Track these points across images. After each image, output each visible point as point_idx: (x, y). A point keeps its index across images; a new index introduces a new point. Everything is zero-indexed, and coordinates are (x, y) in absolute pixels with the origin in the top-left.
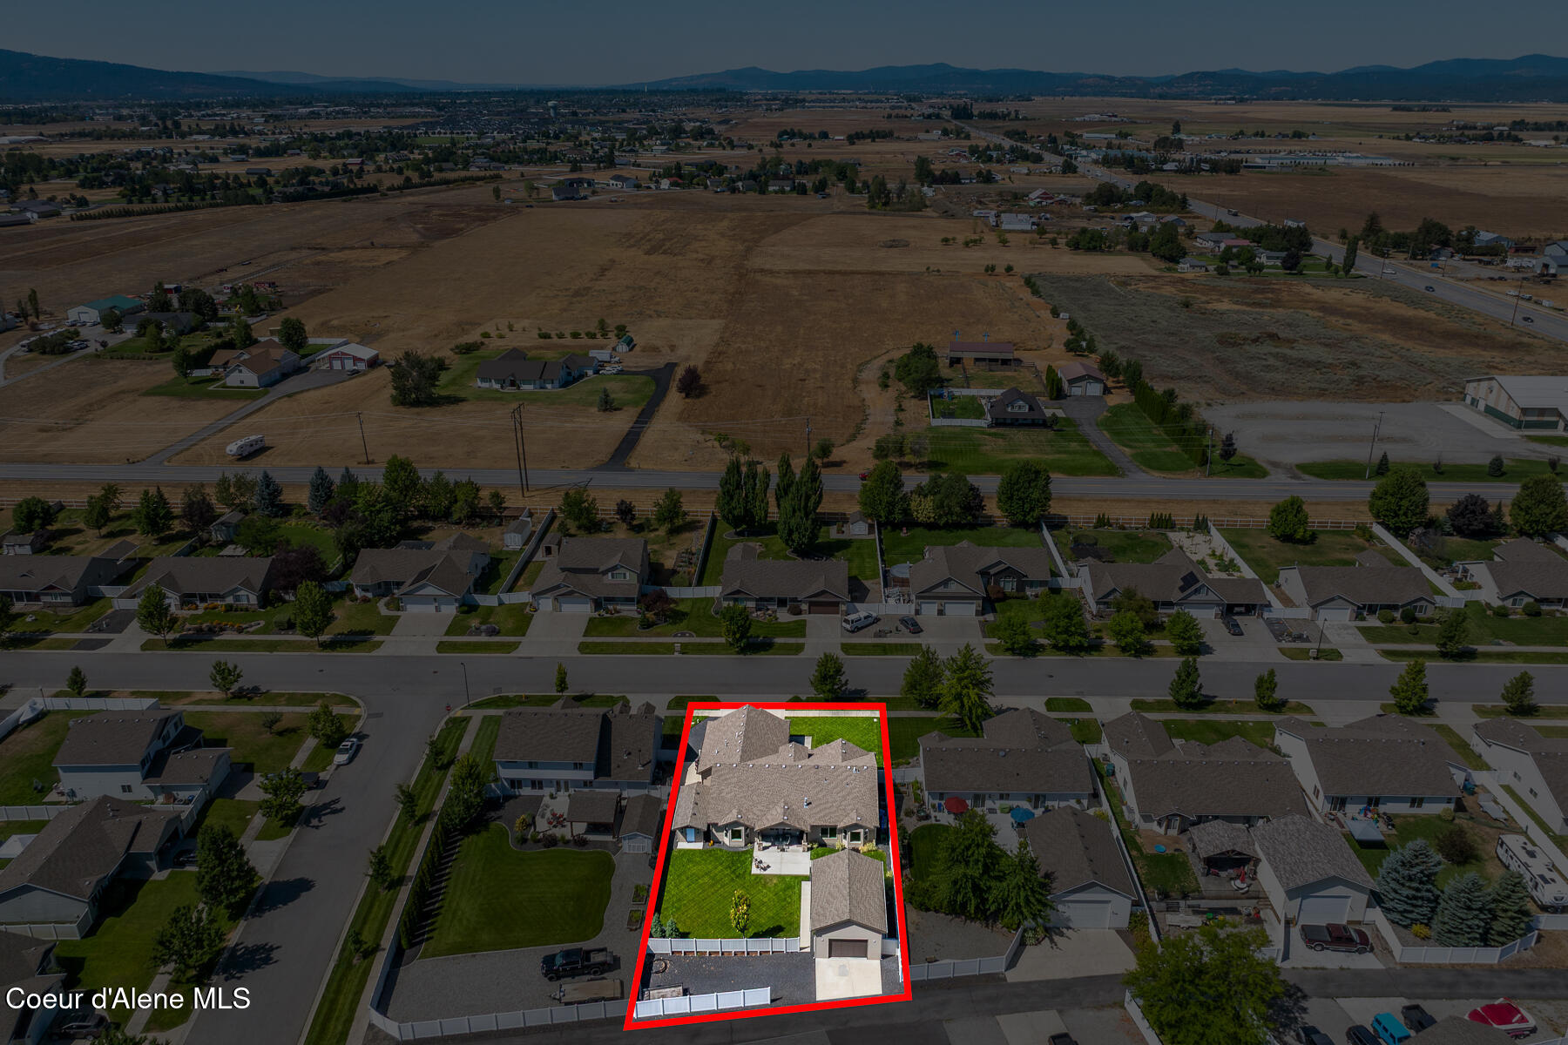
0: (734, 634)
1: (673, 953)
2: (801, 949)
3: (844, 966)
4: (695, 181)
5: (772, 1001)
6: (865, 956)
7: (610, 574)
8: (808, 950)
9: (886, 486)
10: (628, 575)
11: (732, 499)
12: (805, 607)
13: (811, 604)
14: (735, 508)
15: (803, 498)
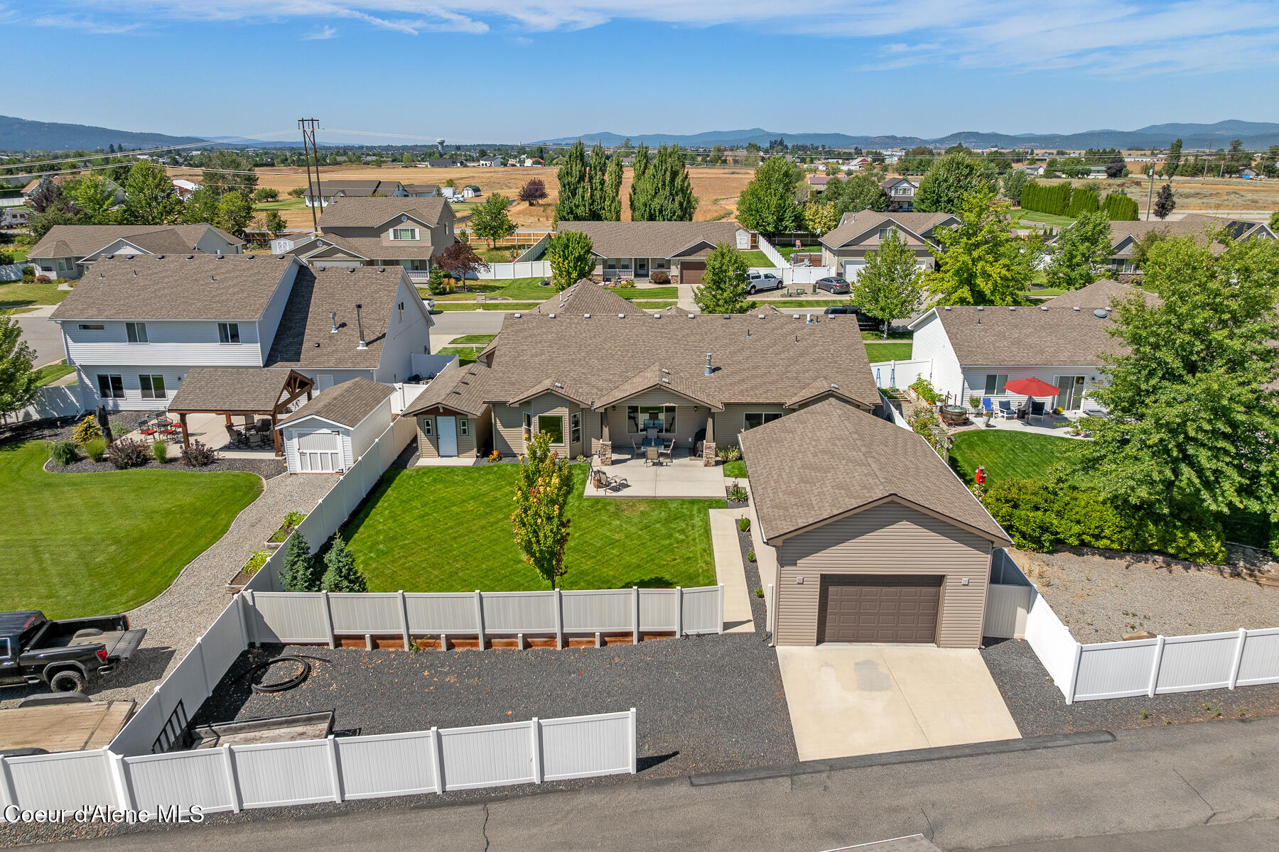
0: (569, 273)
1: (338, 640)
2: (727, 626)
3: (868, 664)
4: (554, 162)
5: (643, 764)
6: (930, 636)
7: (391, 231)
8: (750, 628)
9: (773, 186)
10: (417, 231)
11: (574, 194)
12: (674, 271)
13: (685, 266)
14: (577, 206)
15: (668, 174)
